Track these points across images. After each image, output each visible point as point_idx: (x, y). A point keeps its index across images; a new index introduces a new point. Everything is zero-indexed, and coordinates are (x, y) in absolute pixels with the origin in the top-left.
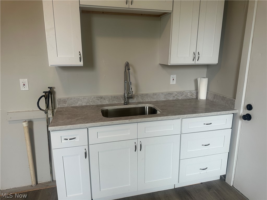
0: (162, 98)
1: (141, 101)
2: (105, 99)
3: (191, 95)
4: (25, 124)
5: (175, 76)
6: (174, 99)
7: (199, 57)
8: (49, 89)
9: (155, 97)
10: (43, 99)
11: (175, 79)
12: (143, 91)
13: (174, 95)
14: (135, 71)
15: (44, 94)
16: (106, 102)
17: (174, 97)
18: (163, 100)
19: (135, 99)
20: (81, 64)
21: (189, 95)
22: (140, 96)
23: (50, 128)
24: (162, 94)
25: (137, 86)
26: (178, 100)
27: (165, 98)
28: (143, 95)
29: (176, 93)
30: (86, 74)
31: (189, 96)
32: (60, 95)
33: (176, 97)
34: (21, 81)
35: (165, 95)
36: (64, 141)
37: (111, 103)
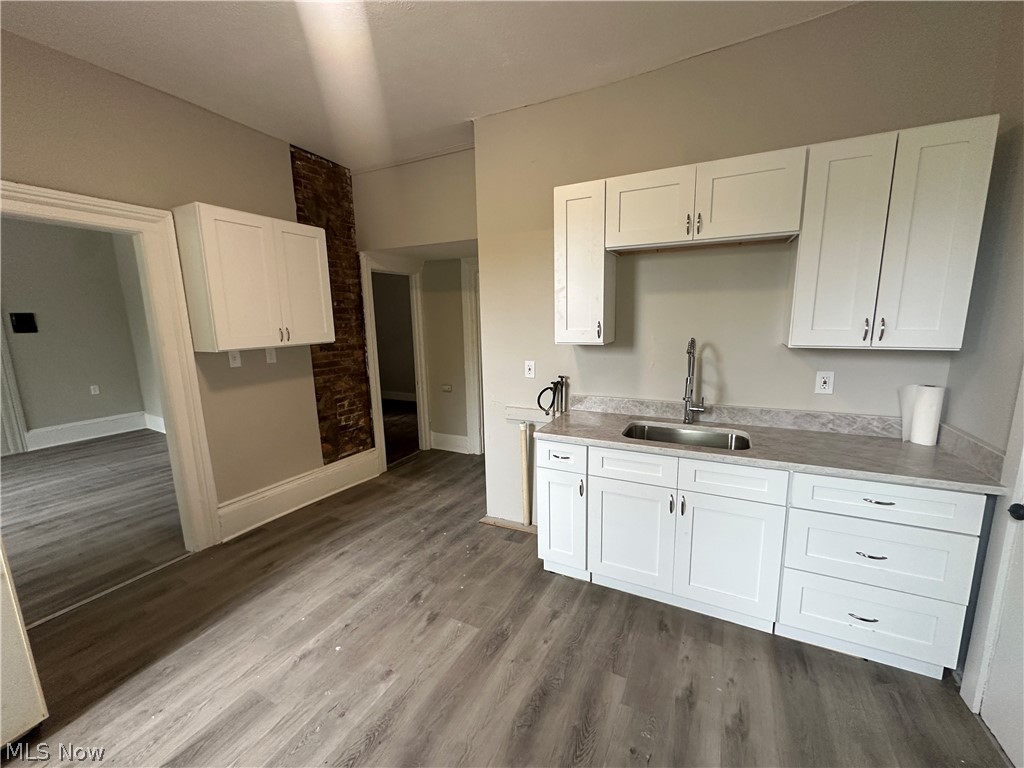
0: (787, 424)
1: (729, 421)
2: (648, 407)
3: (883, 429)
4: (522, 427)
5: (830, 376)
6: (825, 430)
7: (883, 331)
8: (559, 379)
9: (767, 417)
10: (550, 393)
11: (831, 382)
12: (735, 400)
13: (824, 421)
14: (718, 358)
15: (552, 386)
16: (652, 413)
17: (823, 424)
18: (790, 427)
19: (714, 415)
20: (600, 341)
21: (878, 427)
22: (726, 411)
23: (535, 435)
24: (787, 412)
25: (721, 390)
26: (834, 435)
27: (795, 424)
28: (733, 411)
29: (832, 417)
30: (616, 357)
31: (876, 429)
32: (575, 390)
33: (830, 426)
34: (527, 363)
35: (796, 417)
36: (553, 458)
37: (660, 416)
